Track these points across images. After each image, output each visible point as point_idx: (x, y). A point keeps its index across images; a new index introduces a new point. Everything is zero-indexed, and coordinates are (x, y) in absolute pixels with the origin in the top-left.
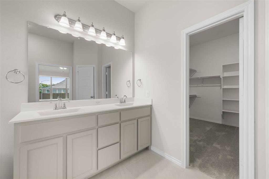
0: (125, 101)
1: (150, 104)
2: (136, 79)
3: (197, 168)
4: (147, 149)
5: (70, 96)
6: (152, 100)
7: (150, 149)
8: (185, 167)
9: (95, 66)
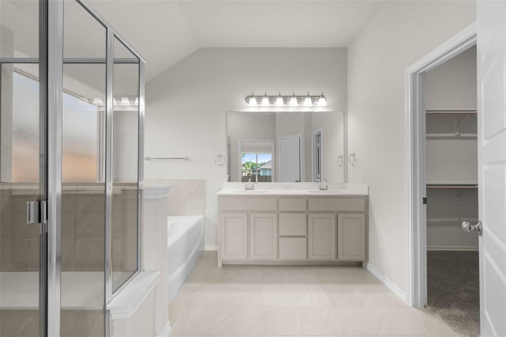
0: (327, 188)
1: (366, 193)
2: (350, 153)
3: (438, 315)
4: (359, 265)
5: (273, 178)
6: (368, 187)
7: (366, 268)
8: (410, 305)
9: (300, 135)
